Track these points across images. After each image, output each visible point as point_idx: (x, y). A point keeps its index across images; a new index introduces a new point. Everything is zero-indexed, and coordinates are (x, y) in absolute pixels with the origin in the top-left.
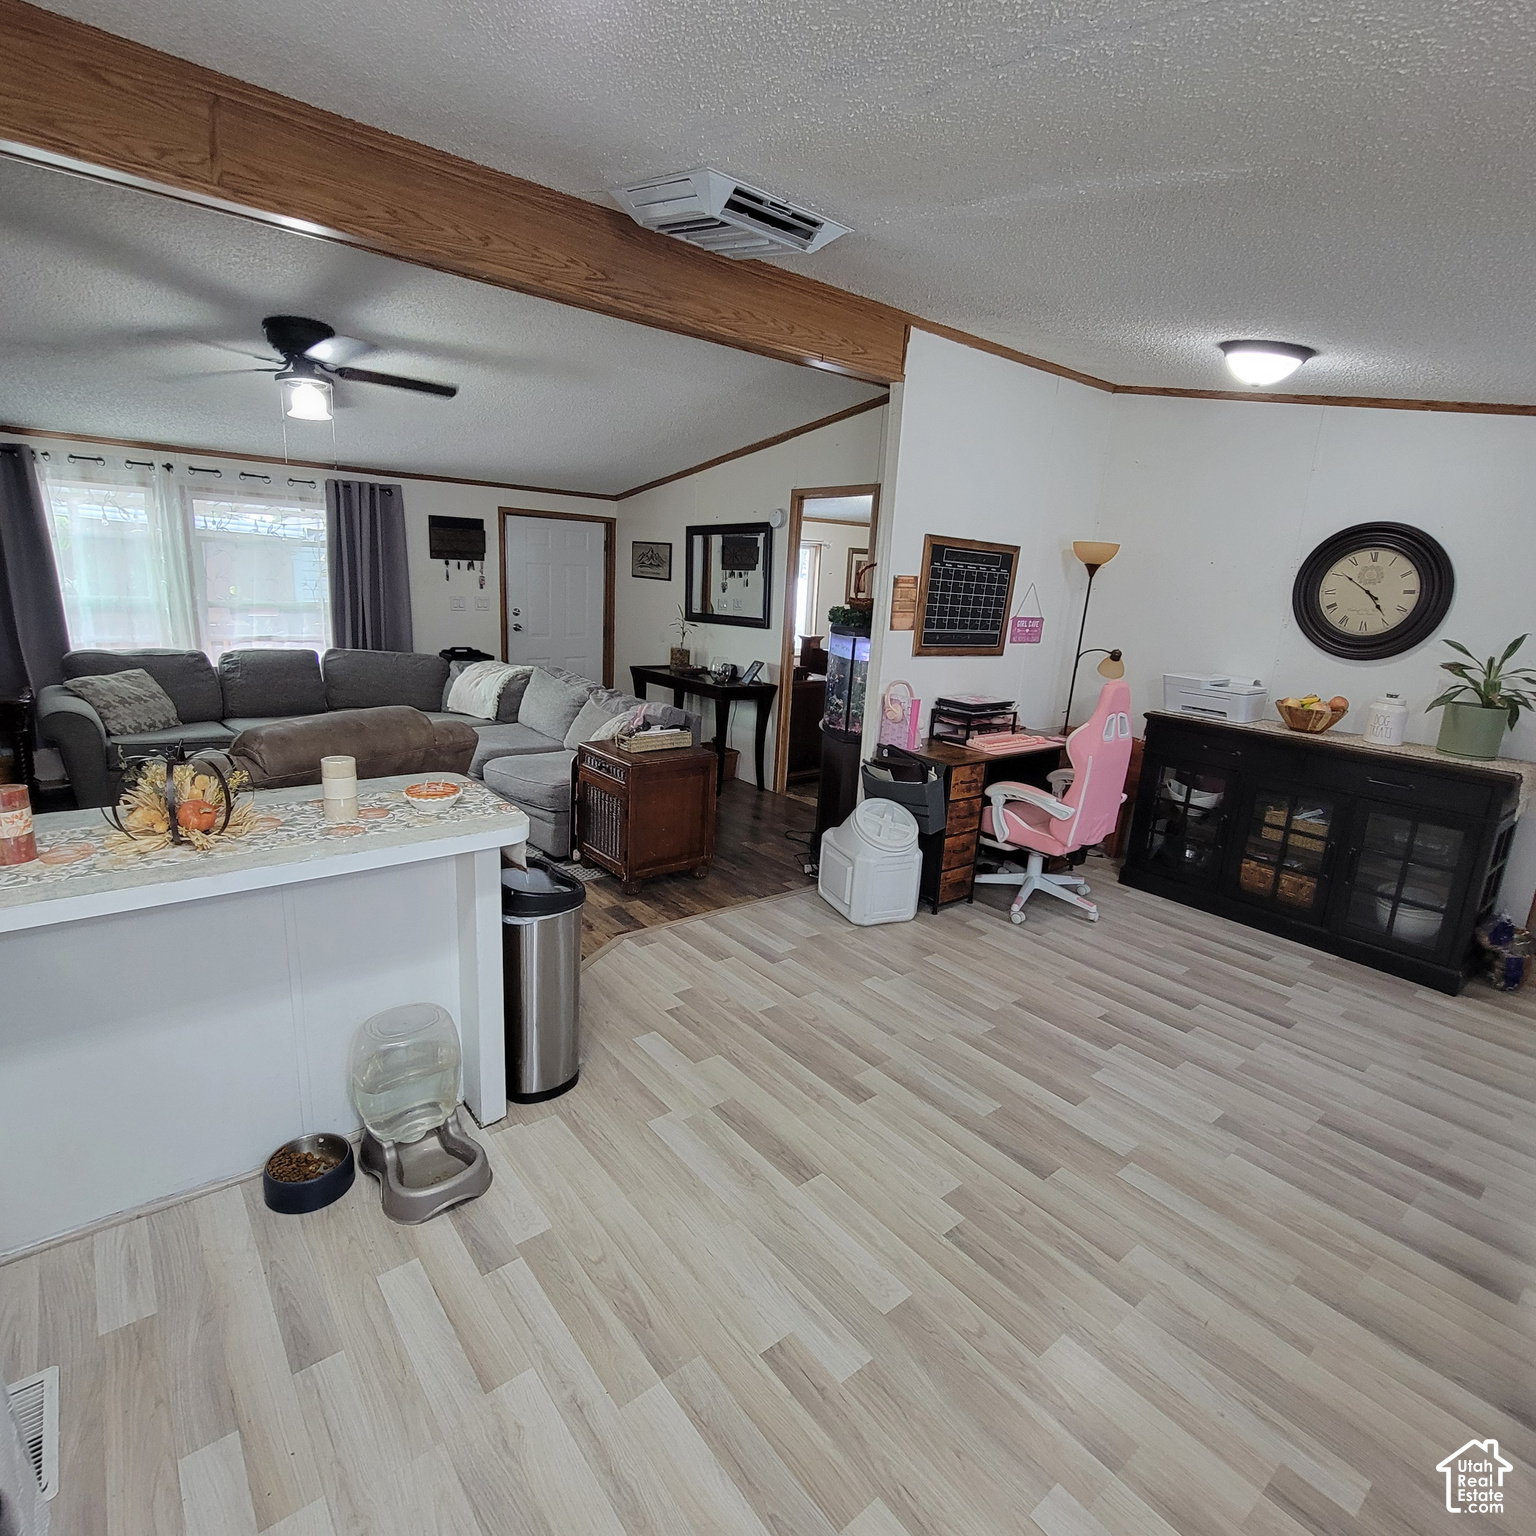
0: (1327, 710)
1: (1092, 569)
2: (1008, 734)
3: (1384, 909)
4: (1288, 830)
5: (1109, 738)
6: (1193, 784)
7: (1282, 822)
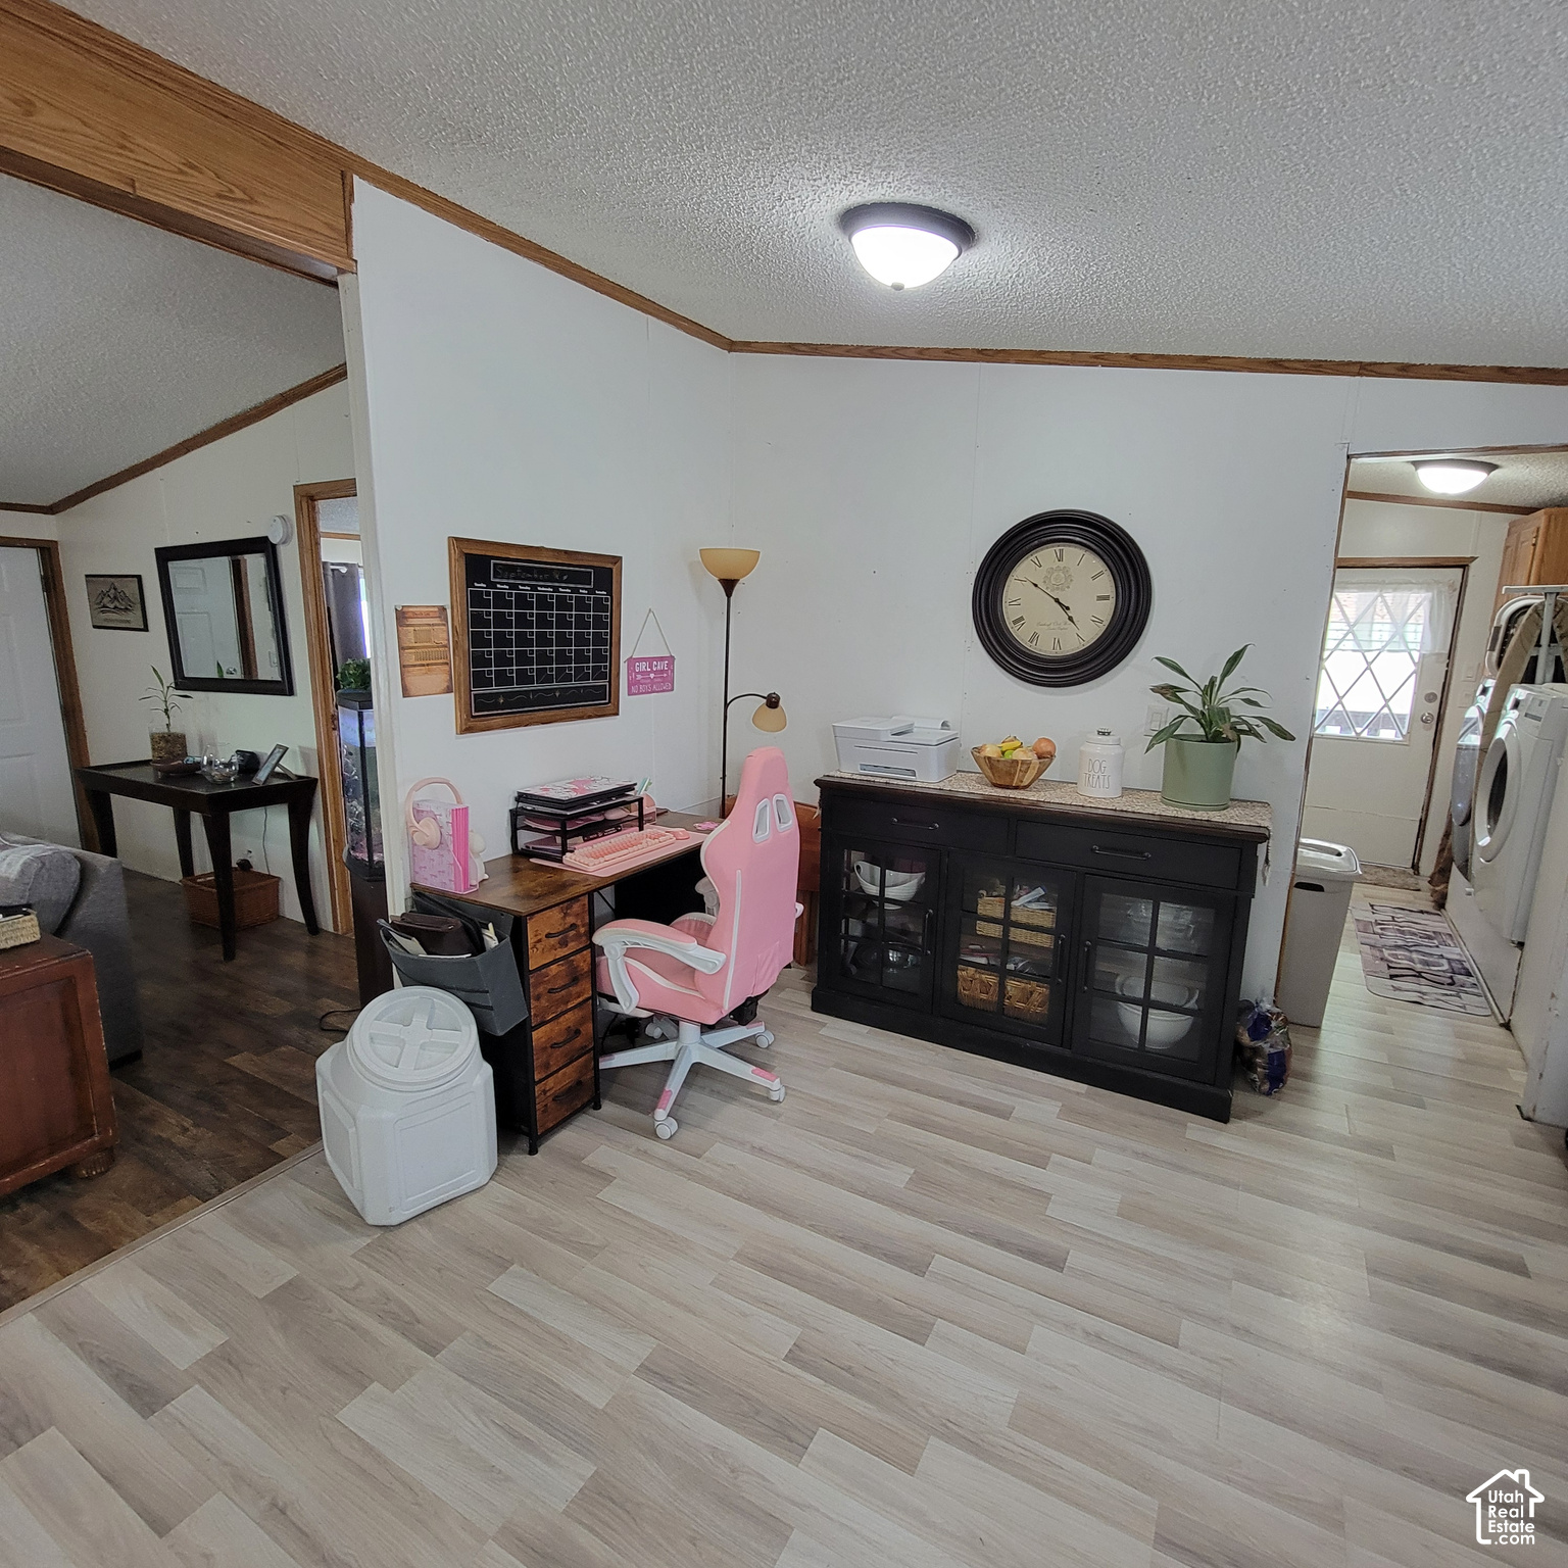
0: (1032, 757)
1: (729, 585)
2: (632, 833)
3: (1131, 1015)
4: (1007, 922)
5: (763, 836)
6: (887, 864)
7: (999, 913)
